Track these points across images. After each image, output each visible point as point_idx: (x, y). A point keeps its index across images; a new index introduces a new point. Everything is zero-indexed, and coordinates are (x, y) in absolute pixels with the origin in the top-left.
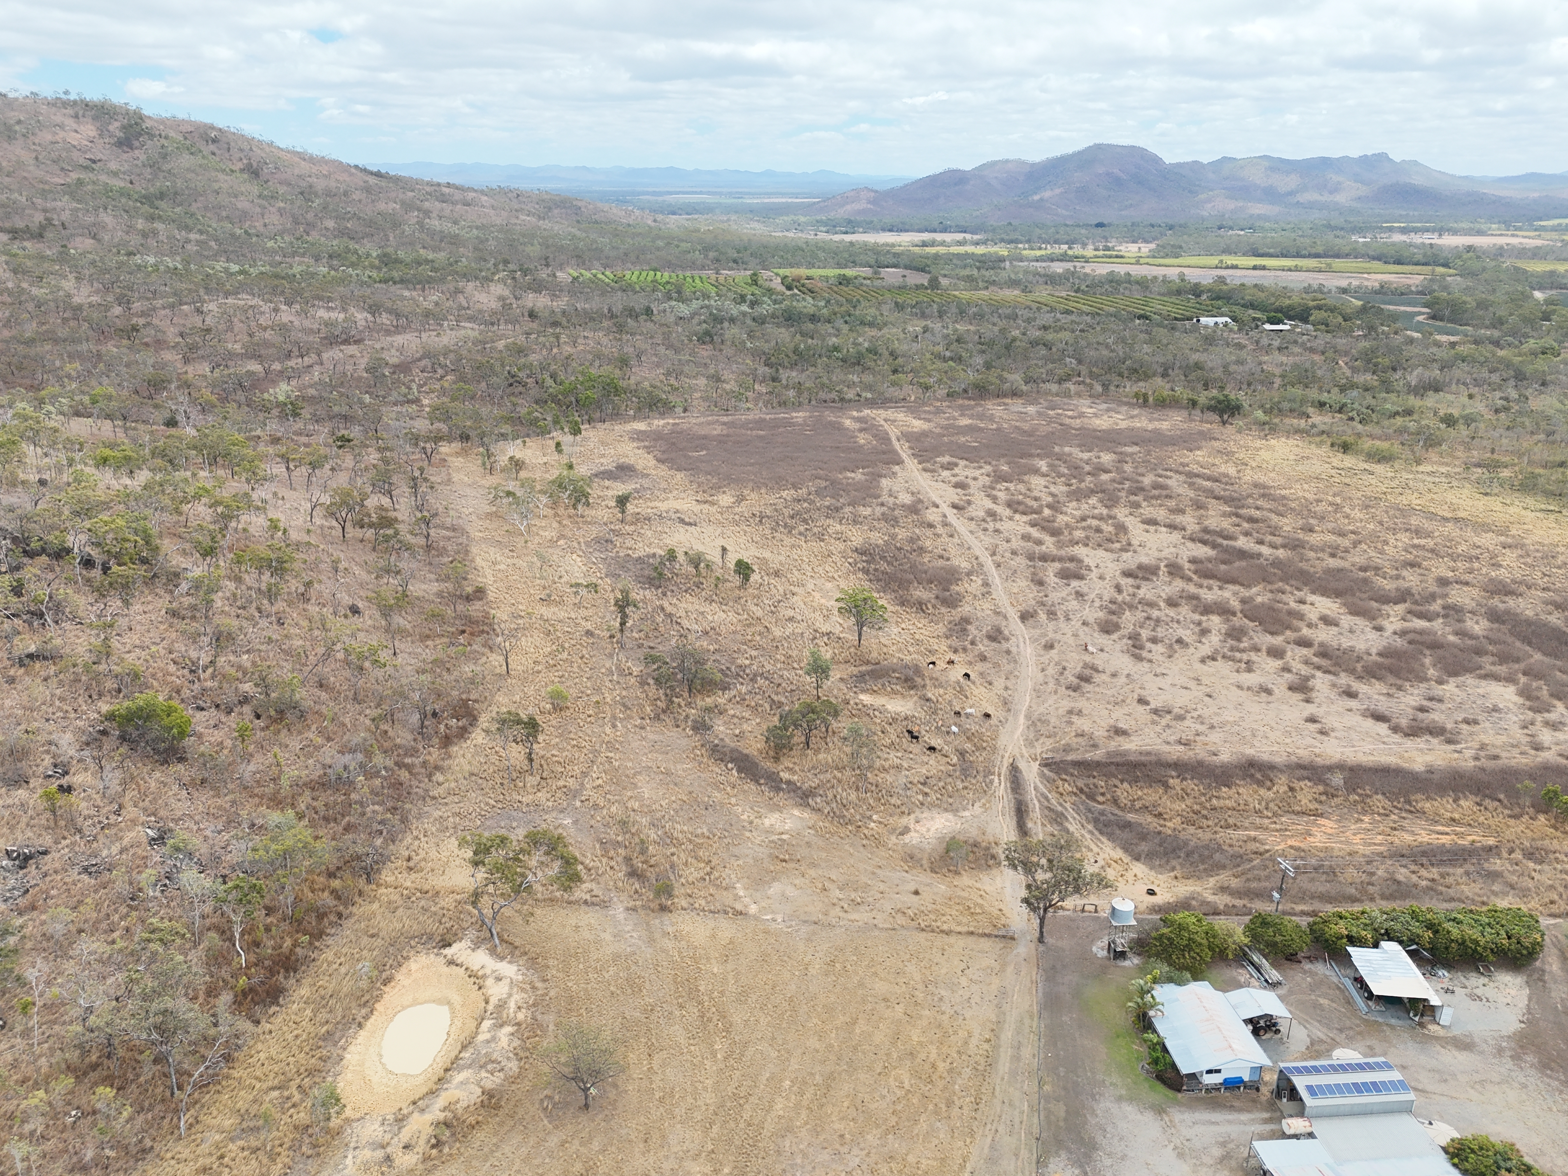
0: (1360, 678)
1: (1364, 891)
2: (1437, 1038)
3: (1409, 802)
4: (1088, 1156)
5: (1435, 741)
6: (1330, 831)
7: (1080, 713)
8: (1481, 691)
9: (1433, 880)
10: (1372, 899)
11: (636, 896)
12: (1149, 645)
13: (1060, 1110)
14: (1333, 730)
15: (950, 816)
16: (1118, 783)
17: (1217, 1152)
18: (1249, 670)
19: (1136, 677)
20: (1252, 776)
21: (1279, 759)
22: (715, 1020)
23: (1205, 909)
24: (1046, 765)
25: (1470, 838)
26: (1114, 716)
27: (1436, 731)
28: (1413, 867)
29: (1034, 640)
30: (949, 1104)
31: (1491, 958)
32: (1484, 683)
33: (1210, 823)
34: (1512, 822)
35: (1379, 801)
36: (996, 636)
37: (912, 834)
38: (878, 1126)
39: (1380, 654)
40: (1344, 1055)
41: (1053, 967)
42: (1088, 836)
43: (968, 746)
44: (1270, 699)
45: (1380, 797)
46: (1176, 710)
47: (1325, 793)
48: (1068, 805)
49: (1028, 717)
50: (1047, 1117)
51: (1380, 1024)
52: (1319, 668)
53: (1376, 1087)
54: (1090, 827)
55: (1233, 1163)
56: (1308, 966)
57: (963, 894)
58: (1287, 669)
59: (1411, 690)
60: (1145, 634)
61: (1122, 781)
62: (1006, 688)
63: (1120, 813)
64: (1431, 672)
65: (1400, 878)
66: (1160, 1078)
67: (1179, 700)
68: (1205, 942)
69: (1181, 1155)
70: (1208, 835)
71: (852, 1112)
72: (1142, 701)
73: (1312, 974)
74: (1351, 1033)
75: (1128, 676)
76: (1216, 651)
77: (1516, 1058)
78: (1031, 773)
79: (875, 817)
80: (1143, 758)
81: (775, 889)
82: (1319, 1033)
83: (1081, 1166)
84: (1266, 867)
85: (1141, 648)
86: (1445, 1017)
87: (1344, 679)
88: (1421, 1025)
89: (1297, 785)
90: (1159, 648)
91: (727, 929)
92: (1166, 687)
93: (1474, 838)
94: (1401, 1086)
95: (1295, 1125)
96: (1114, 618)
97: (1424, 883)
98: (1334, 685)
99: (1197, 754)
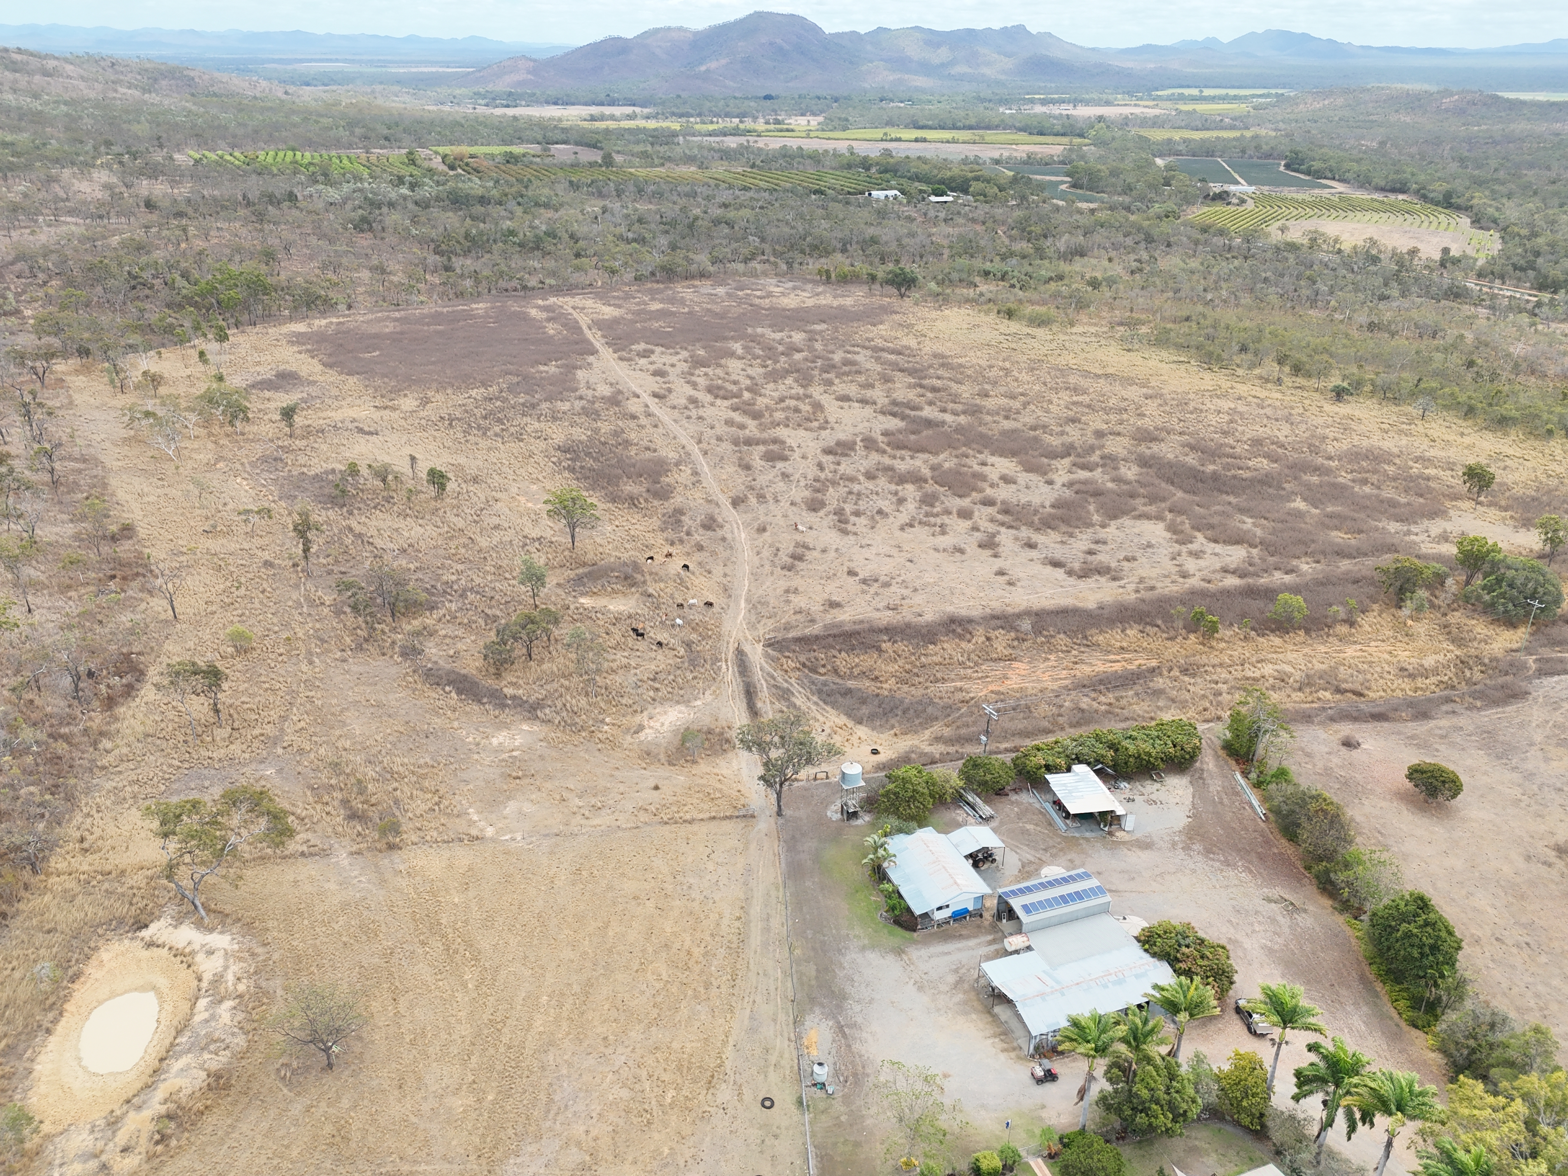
0: (1038, 529)
1: (1055, 723)
2: (1124, 843)
3: (1085, 637)
4: (839, 1007)
5: (1103, 580)
6: (1022, 673)
7: (796, 591)
8: (1136, 530)
9: (1110, 704)
10: (1063, 729)
11: (359, 839)
12: (853, 519)
13: (811, 970)
14: (1019, 580)
15: (682, 708)
16: (836, 653)
17: (951, 979)
18: (943, 533)
19: (844, 550)
20: (954, 631)
21: (975, 613)
22: (461, 950)
23: (923, 760)
24: (769, 645)
25: (1137, 663)
26: (827, 590)
27: (1102, 571)
28: (1093, 695)
29: (747, 525)
30: (707, 986)
31: (1162, 766)
32: (1138, 523)
33: (921, 680)
34: (1169, 643)
35: (1062, 640)
36: (710, 524)
37: (647, 731)
38: (640, 1021)
39: (1053, 506)
40: (1052, 871)
41: (793, 837)
42: (814, 708)
43: (694, 637)
44: (964, 557)
45: (1062, 636)
46: (882, 578)
47: (1017, 639)
48: (793, 681)
49: (748, 601)
50: (799, 979)
51: (1077, 839)
52: (1002, 524)
53: (1079, 896)
54: (815, 698)
55: (966, 986)
56: (1014, 797)
57: (701, 781)
58: (975, 529)
59: (1080, 536)
60: (848, 508)
61: (840, 651)
62: (725, 575)
63: (840, 682)
64: (1096, 518)
65: (1084, 706)
66: (897, 922)
67: (884, 568)
68: (926, 791)
69: (921, 988)
70: (921, 691)
71: (614, 1014)
72: (851, 573)
73: (1018, 803)
74: (1055, 851)
75: (837, 550)
76: (913, 518)
77: (1187, 848)
78: (756, 654)
79: (608, 720)
80: (857, 627)
81: (511, 808)
82: (1028, 855)
83: (835, 1017)
84: (972, 713)
85: (846, 522)
86: (1129, 824)
87: (1025, 533)
88: (1110, 833)
89: (992, 634)
90: (863, 521)
91: (463, 856)
92: (872, 557)
93: (1141, 661)
94: (1099, 891)
95: (1015, 942)
96: (819, 495)
97: (1103, 708)
98: (1017, 539)
99: (904, 617)
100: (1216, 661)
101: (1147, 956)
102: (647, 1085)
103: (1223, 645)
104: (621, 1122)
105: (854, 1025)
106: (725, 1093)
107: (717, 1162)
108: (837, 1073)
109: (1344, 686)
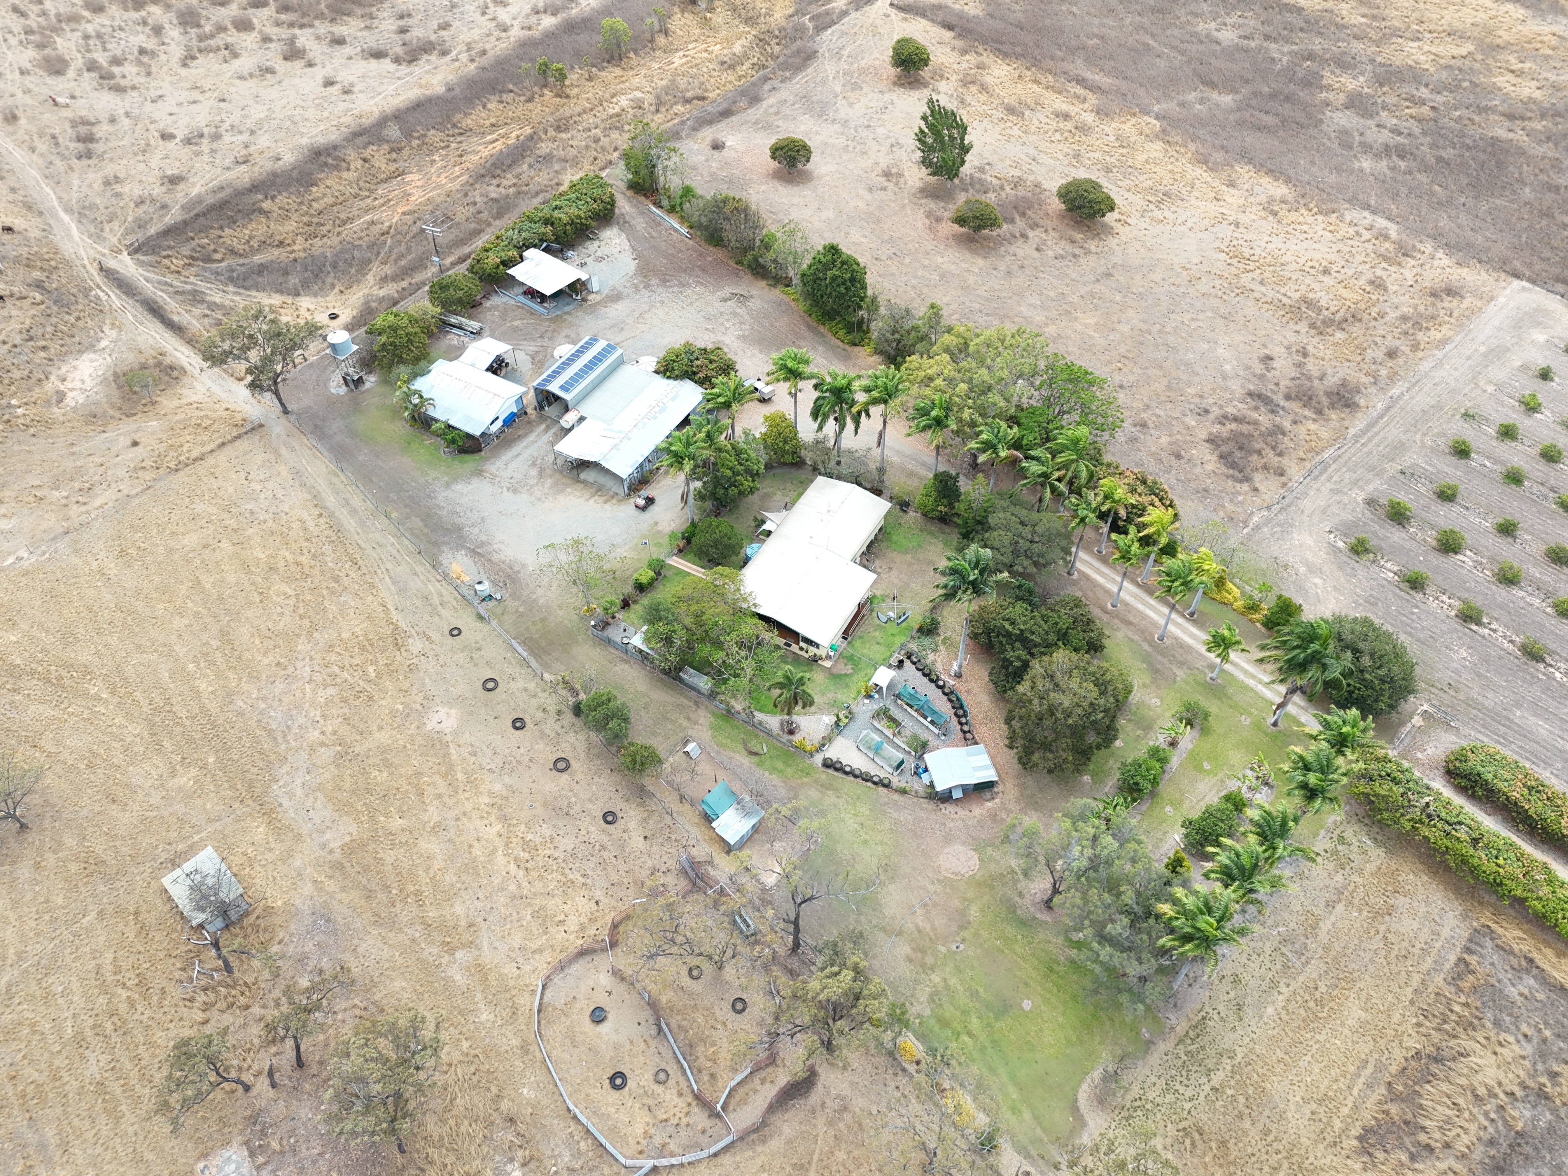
0: (333, 20)
1: (479, 222)
2: (598, 303)
3: (454, 126)
4: (461, 537)
5: (433, 58)
6: (419, 183)
7: (117, 179)
9: (515, 185)
10: (489, 225)
12: (116, 70)
13: (417, 523)
14: (352, 85)
15: (87, 356)
16: (220, 233)
17: (534, 472)
18: (236, 55)
19: (136, 112)
20: (326, 164)
21: (334, 137)
23: (385, 305)
24: (137, 251)
25: (513, 135)
26: (153, 165)
27: (427, 48)
28: (495, 182)
30: (336, 579)
31: (594, 224)
33: (328, 227)
34: (530, 106)
35: (434, 136)
37: (70, 395)
40: (564, 350)
41: (316, 426)
42: (237, 298)
43: (37, 274)
44: (278, 77)
45: (432, 132)
46: (206, 131)
47: (392, 150)
48: (192, 279)
49: (68, 210)
50: (412, 534)
51: (561, 316)
52: (291, 25)
53: (597, 360)
54: (231, 288)
55: (549, 472)
56: (488, 304)
57: (177, 418)
58: (266, 39)
59: (381, 15)
60: (102, 58)
61: (221, 228)
63: (246, 261)
65: (493, 195)
66: (463, 451)
67: (199, 118)
68: (417, 330)
69: (515, 491)
70: (335, 240)
71: (269, 643)
72: (166, 137)
73: (495, 307)
74: (549, 334)
75: (127, 114)
76: (188, 48)
77: (647, 286)
78: (129, 267)
79: (14, 402)
80: (220, 195)
82: (532, 348)
83: (463, 547)
84: (400, 242)
85: (110, 76)
86: (595, 286)
87: (322, 27)
88: (584, 300)
89: (367, 153)
90: (130, 69)
92: (175, 110)
93: (516, 134)
94: (609, 349)
95: (570, 418)
96: (48, 51)
97: (511, 190)
98: (318, 38)
99: (262, 167)
100: (578, 109)
101: (671, 382)
102: (345, 675)
103: (576, 91)
104: (346, 710)
105: (482, 544)
106: (416, 645)
107: (447, 690)
108: (494, 583)
109: (689, 95)
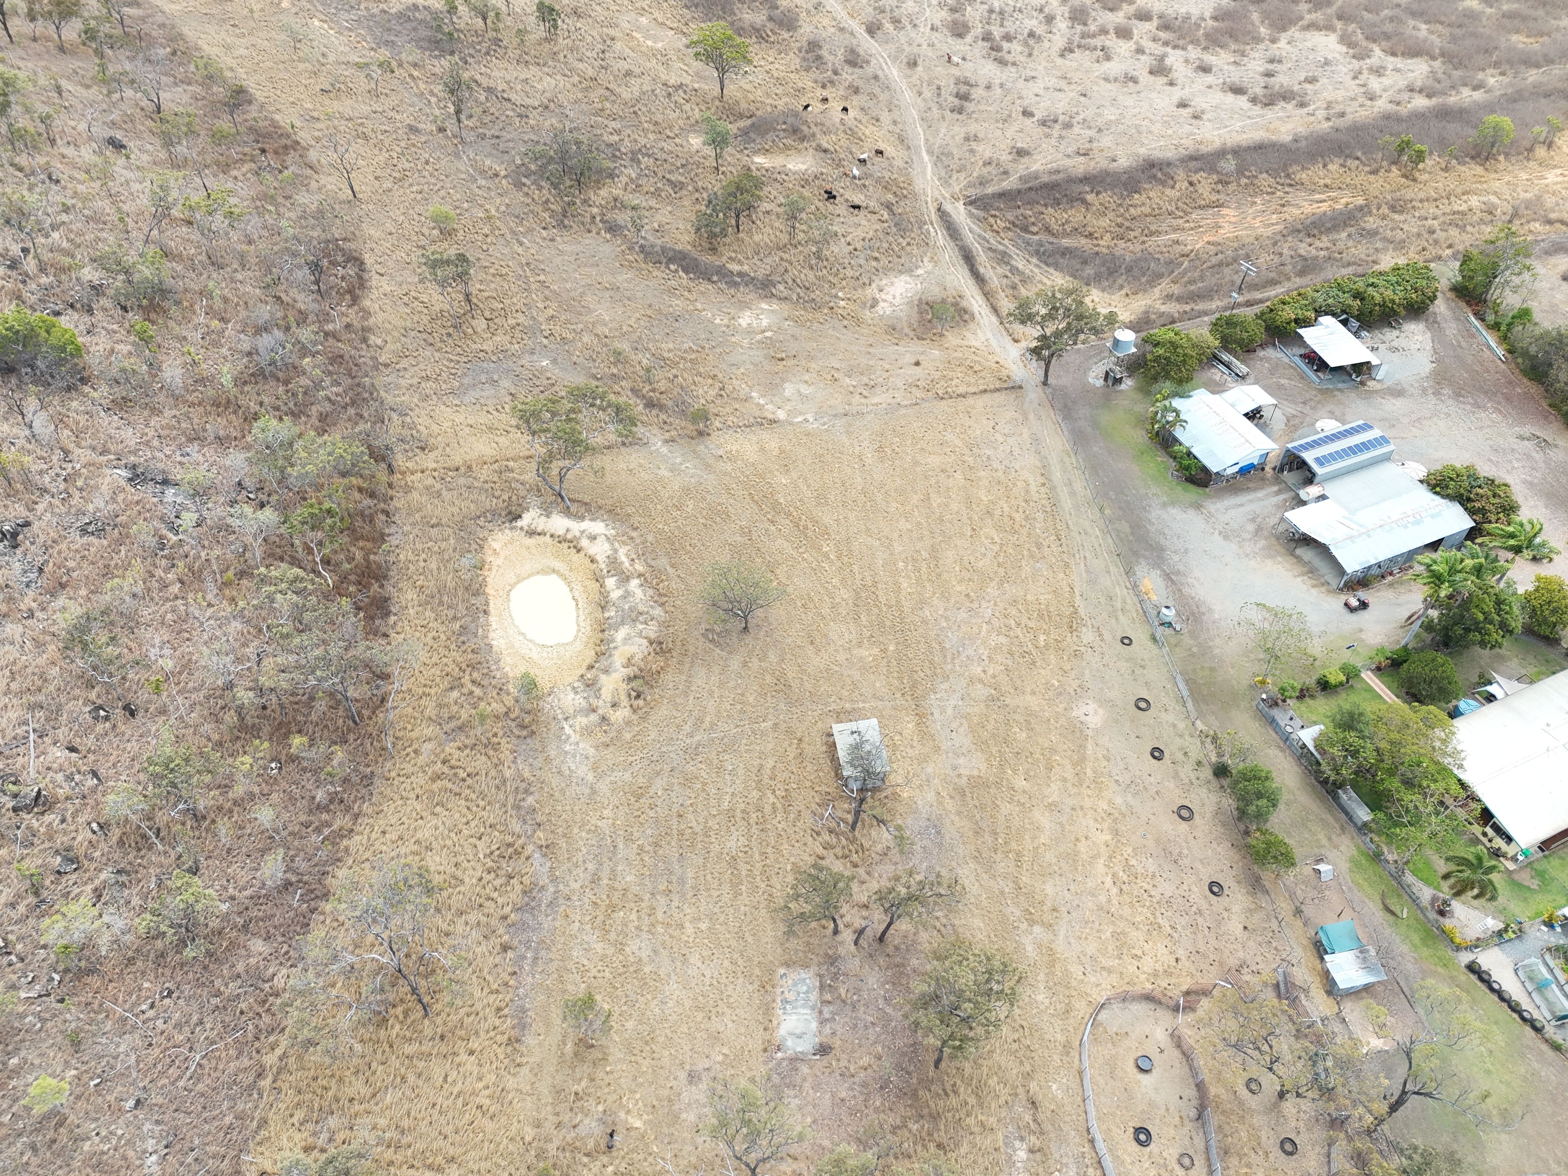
0: (1205, 48)
2: (1376, 392)
3: (1288, 176)
4: (1160, 557)
5: (1290, 106)
6: (1233, 220)
7: (976, 138)
8: (1309, 44)
9: (1327, 249)
10: (1289, 279)
11: (666, 428)
12: (1005, 45)
13: (1125, 527)
14: (1203, 112)
15: (904, 278)
16: (1043, 209)
17: (1251, 528)
18: (1108, 58)
19: (1009, 85)
20: (1155, 177)
21: (1170, 154)
22: (810, 525)
24: (971, 203)
25: (1343, 201)
26: (1009, 134)
27: (1286, 96)
28: (1309, 240)
29: (895, 59)
30: (1039, 546)
31: (1402, 312)
32: (1308, 35)
33: (1136, 234)
34: (1372, 178)
35: (1264, 179)
36: (854, 60)
37: (881, 304)
38: (992, 580)
39: (1215, 18)
40: (1327, 425)
41: (1066, 406)
42: (1036, 270)
43: (890, 197)
44: (1138, 87)
45: (1265, 175)
46: (1061, 118)
47: (1220, 181)
48: (1006, 242)
49: (930, 152)
50: (1118, 536)
51: (1331, 391)
52: (1166, 44)
53: (1365, 446)
54: (1034, 260)
55: (1265, 533)
56: (1261, 353)
57: (957, 355)
59: (1253, 54)
60: (997, 32)
62: (895, 123)
63: (1055, 241)
64: (1263, 31)
65: (1302, 252)
66: (1192, 480)
67: (1061, 104)
69: (1226, 538)
70: (1138, 247)
71: (967, 575)
72: (1027, 113)
73: (1268, 360)
74: (1313, 404)
75: (1002, 85)
76: (1070, 42)
77: (1436, 393)
78: (959, 213)
79: (840, 294)
80: (1054, 177)
81: (789, 389)
82: (1291, 410)
83: (1159, 567)
85: (998, 49)
86: (1381, 373)
87: (1194, 53)
88: (1362, 383)
89: (1195, 178)
90: (1016, 47)
91: (772, 441)
92: (1041, 92)
93: (1345, 200)
94: (1382, 441)
95: (1313, 491)
96: (957, 15)
97: (1322, 253)
98: (1187, 61)
99: (1098, 163)
100: (1422, 195)
101: (1437, 498)
102: (1019, 632)
103: (1426, 177)
104: (1010, 662)
105: (1178, 573)
106: (1088, 636)
107: (1102, 689)
108: (1178, 614)
109: (1553, 216)
